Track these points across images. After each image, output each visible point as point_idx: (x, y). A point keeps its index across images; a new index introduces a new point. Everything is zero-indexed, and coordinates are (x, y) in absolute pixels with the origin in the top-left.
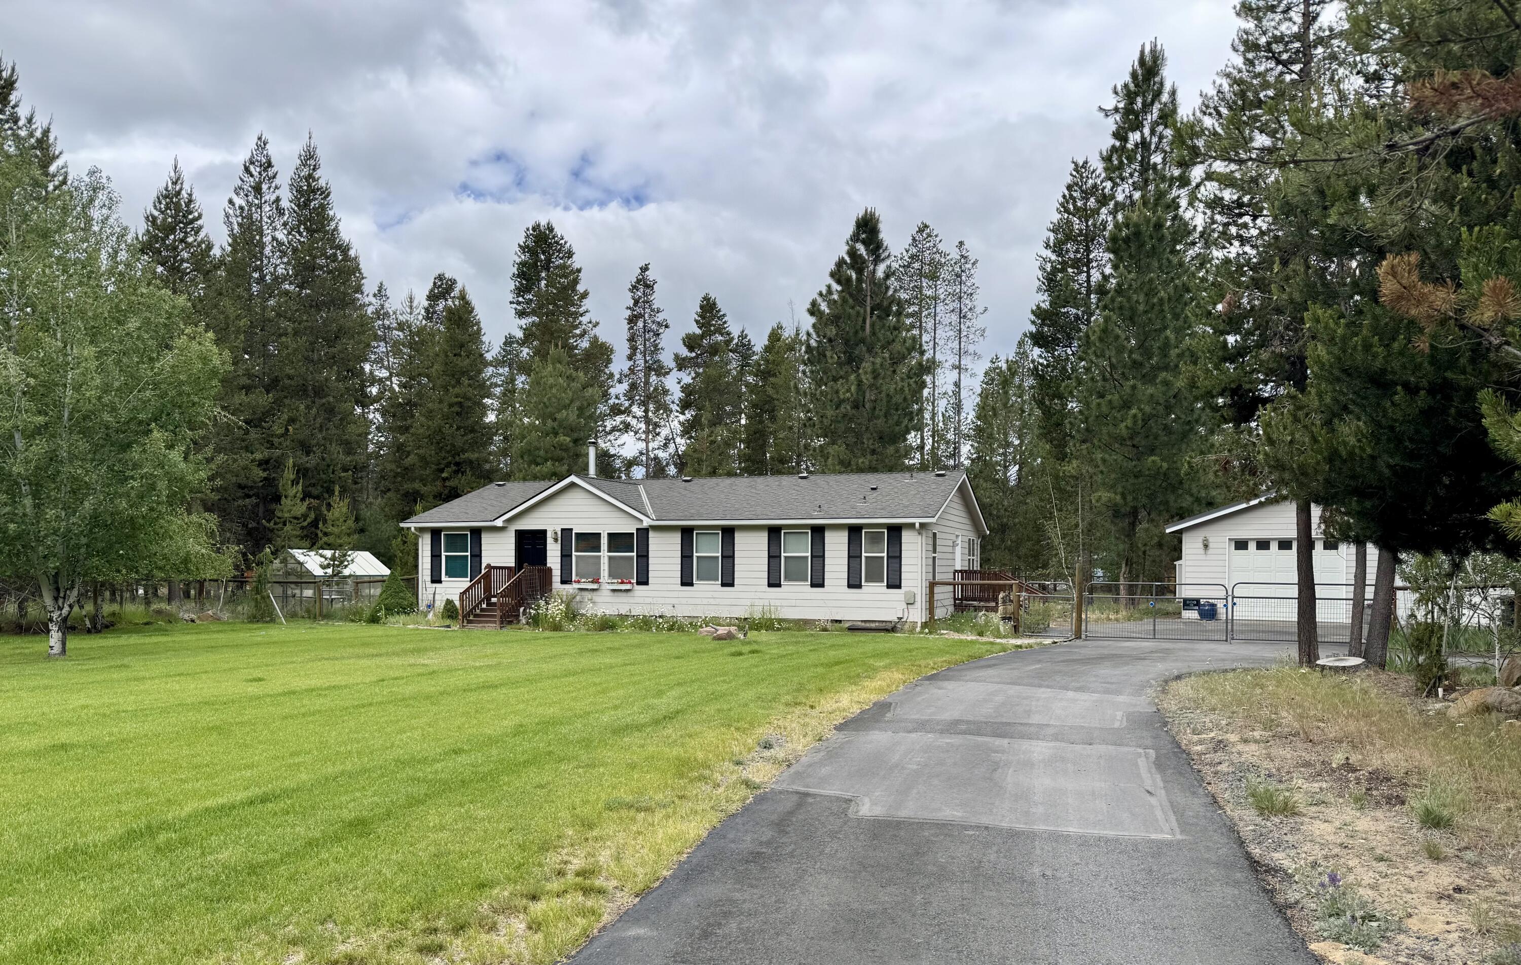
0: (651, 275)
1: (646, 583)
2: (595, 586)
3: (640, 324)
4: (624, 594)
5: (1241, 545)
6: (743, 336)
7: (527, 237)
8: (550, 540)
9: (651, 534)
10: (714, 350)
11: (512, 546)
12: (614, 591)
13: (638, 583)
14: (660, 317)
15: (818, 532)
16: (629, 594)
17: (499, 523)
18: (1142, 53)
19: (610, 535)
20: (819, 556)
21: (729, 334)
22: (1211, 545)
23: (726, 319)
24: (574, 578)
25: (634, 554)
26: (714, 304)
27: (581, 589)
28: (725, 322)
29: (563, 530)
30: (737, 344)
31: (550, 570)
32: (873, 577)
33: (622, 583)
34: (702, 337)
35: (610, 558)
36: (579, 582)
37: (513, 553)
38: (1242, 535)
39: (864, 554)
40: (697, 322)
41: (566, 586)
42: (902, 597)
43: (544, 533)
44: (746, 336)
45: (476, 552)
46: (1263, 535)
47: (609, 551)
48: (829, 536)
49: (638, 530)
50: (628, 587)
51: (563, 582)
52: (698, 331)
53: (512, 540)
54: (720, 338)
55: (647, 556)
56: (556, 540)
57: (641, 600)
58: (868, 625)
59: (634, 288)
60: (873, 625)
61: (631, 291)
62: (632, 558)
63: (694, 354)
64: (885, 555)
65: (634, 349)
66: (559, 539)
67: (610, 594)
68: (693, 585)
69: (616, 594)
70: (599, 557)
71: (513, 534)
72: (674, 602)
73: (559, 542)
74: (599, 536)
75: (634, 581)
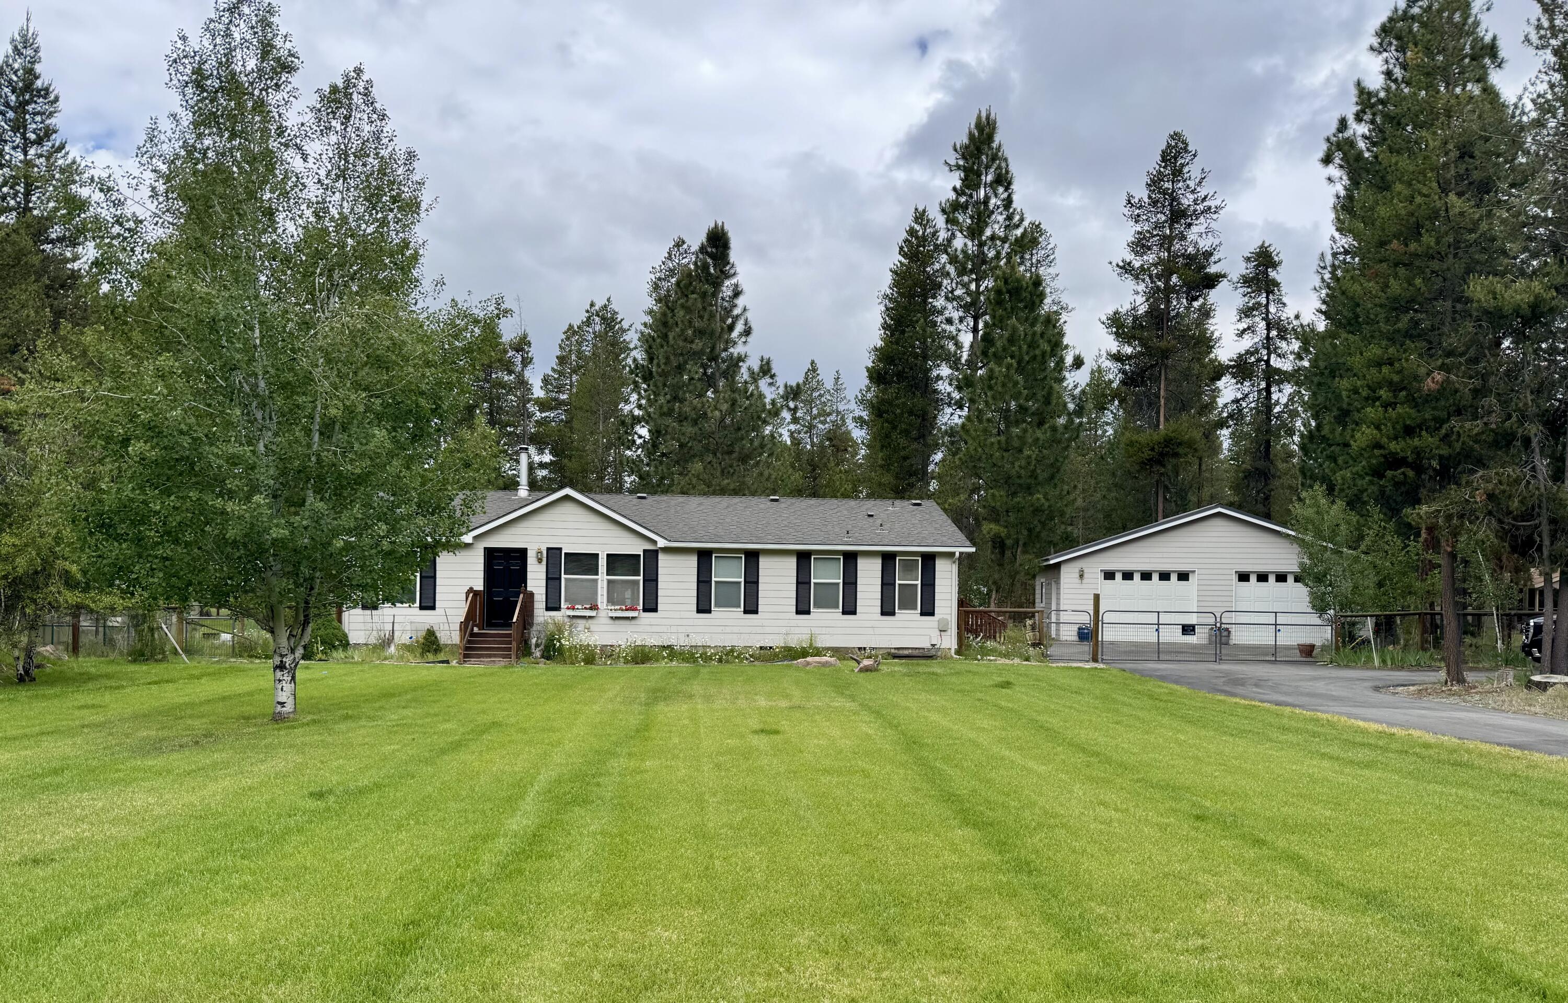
1: (655, 610)
2: (591, 613)
4: (627, 622)
5: (1109, 575)
8: (531, 559)
9: (661, 557)
11: (481, 567)
12: (614, 618)
13: (645, 609)
15: (851, 558)
16: (633, 622)
17: (466, 539)
18: (979, 117)
19: (610, 555)
20: (851, 583)
22: (1086, 576)
24: (563, 604)
25: (641, 578)
27: (574, 616)
29: (548, 549)
31: (532, 595)
32: (908, 604)
33: (626, 609)
35: (610, 582)
36: (570, 608)
37: (481, 575)
38: (1110, 567)
39: (898, 582)
41: (553, 613)
42: (935, 625)
43: (523, 552)
46: (1128, 567)
47: (609, 573)
48: (862, 563)
49: (645, 551)
50: (632, 613)
51: (548, 609)
53: (481, 560)
56: (540, 561)
57: (647, 628)
58: (901, 652)
60: (906, 652)
62: (637, 581)
64: (919, 582)
66: (545, 560)
67: (611, 622)
68: (709, 611)
69: (617, 622)
70: (596, 580)
71: (481, 553)
72: (690, 630)
73: (544, 562)
74: (596, 556)
75: (641, 607)
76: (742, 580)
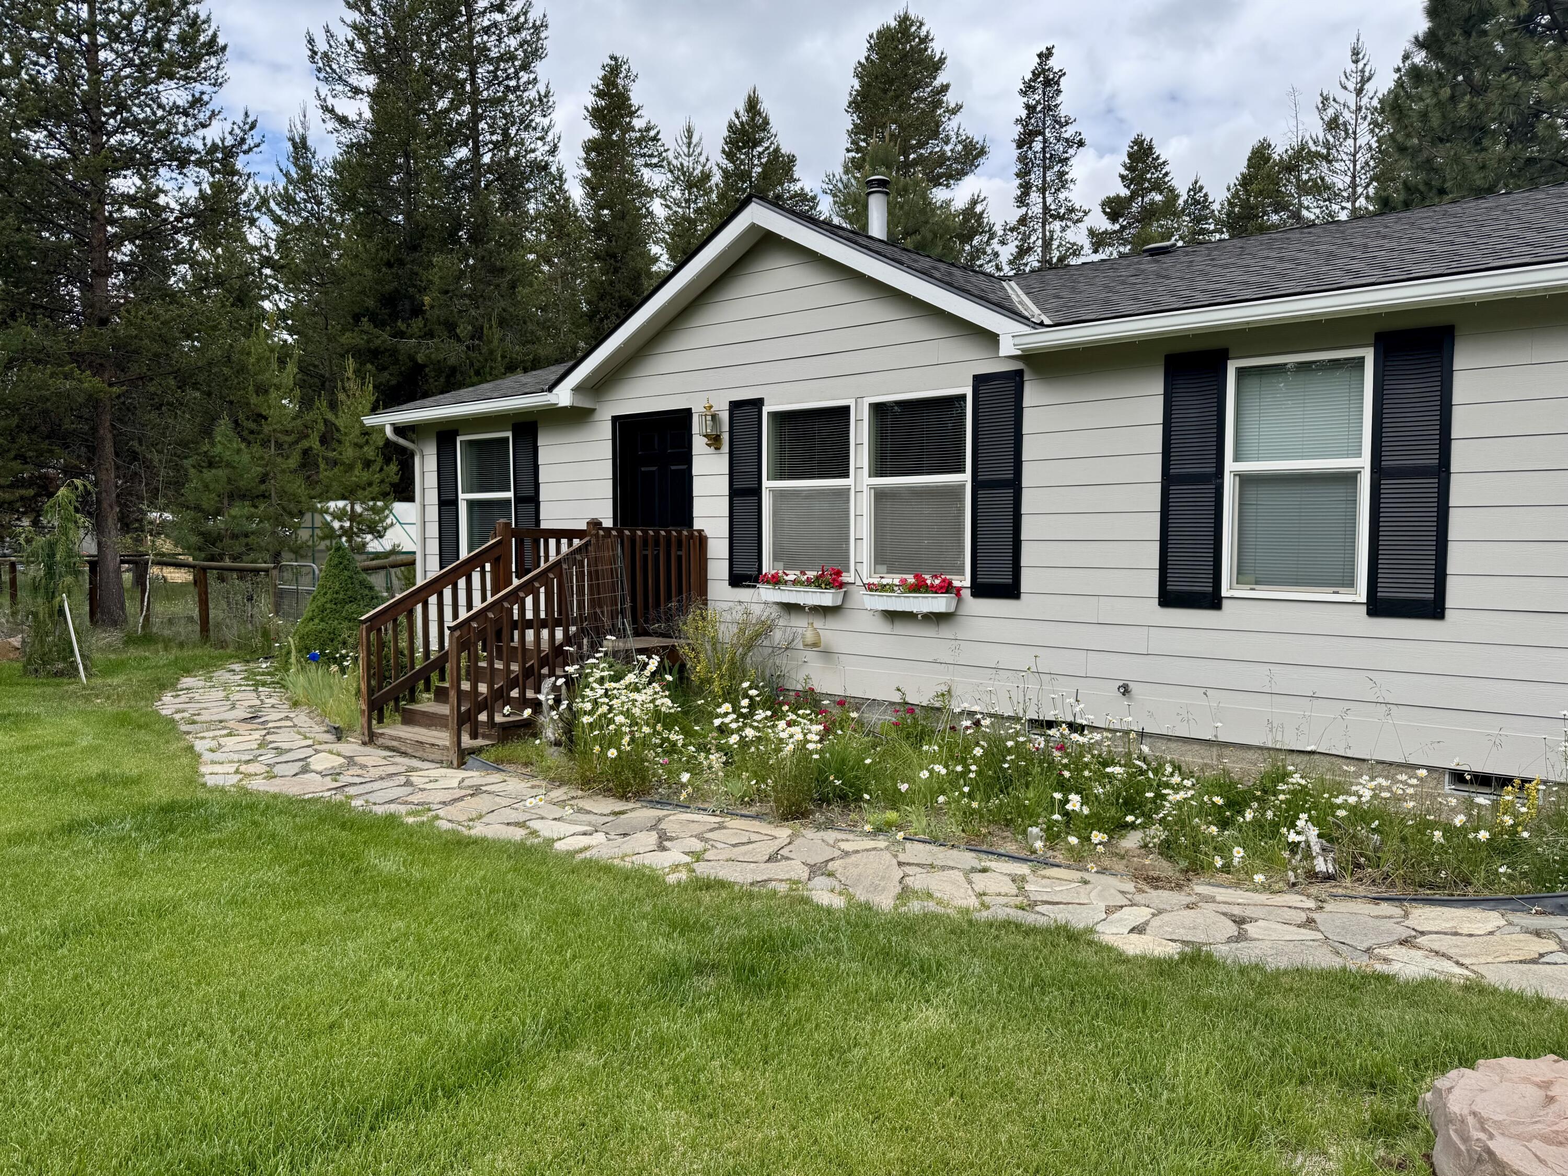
0: (1054, 63)
1: (1010, 589)
2: (827, 598)
3: (1037, 146)
4: (929, 631)
6: (1196, 188)
7: (871, 49)
8: (699, 444)
9: (1032, 395)
10: (1150, 214)
11: (606, 469)
12: (892, 616)
13: (980, 590)
14: (1068, 132)
16: (946, 631)
17: (563, 396)
19: (879, 410)
21: (1172, 190)
23: (1167, 169)
24: (767, 567)
25: (966, 477)
26: (1150, 148)
27: (790, 608)
28: (1166, 174)
29: (735, 406)
30: (1186, 202)
31: (701, 540)
33: (919, 587)
34: (1132, 198)
35: (881, 496)
36: (776, 581)
37: (606, 489)
40: (1123, 177)
41: (744, 594)
43: (685, 421)
44: (1201, 188)
45: (528, 492)
47: (879, 470)
49: (979, 381)
50: (939, 603)
51: (736, 580)
52: (1124, 192)
53: (605, 451)
54: (1158, 198)
55: (1015, 485)
56: (716, 441)
57: (990, 656)
59: (1028, 89)
61: (1024, 93)
62: (955, 492)
63: (1117, 227)
65: (1026, 188)
66: (726, 437)
67: (882, 626)
68: (1213, 601)
69: (902, 629)
70: (844, 494)
71: (606, 431)
72: (1126, 670)
73: (725, 448)
74: (843, 413)
75: (964, 581)
76: (1363, 462)
